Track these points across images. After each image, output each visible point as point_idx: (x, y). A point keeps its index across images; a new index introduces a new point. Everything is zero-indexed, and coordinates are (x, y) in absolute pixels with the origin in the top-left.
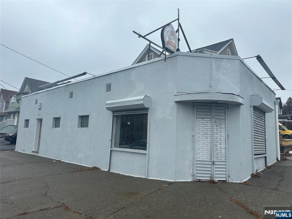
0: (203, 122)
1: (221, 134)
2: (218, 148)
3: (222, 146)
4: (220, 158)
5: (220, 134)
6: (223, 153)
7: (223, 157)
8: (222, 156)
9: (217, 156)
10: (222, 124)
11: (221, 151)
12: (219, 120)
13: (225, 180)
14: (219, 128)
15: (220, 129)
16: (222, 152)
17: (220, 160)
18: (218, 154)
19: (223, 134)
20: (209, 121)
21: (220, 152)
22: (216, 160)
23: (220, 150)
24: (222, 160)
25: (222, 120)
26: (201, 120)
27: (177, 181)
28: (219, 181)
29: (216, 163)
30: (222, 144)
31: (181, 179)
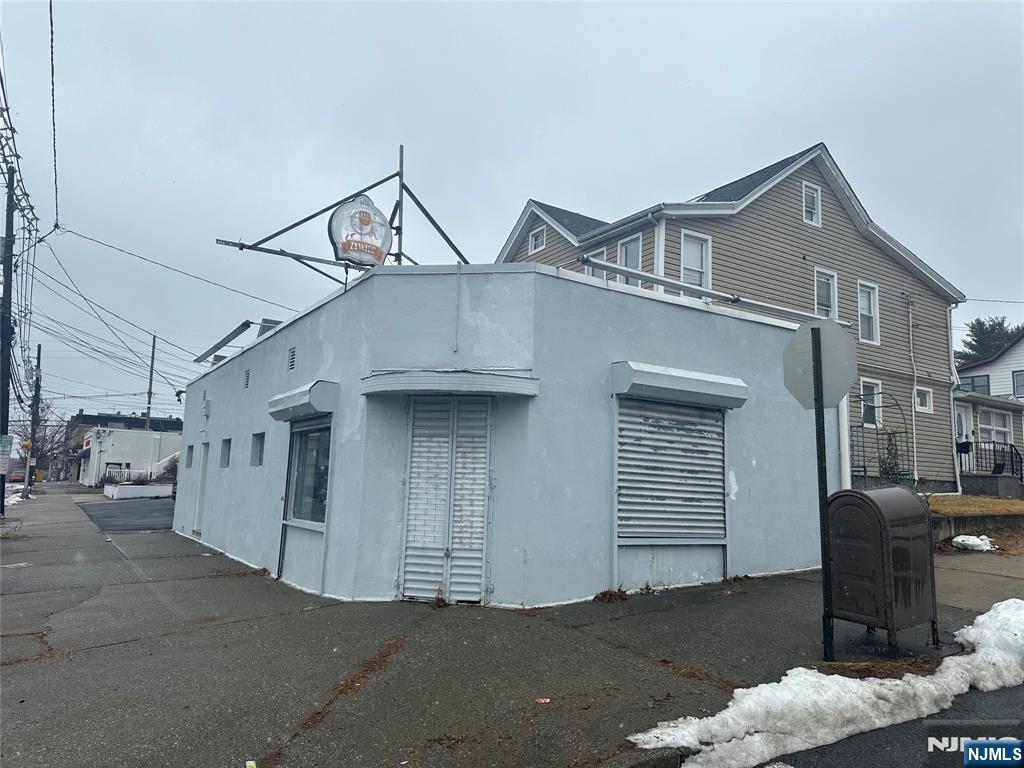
0: (430, 447)
1: (474, 477)
2: (464, 513)
3: (475, 508)
4: (468, 541)
5: (472, 476)
6: (477, 527)
7: (476, 538)
8: (474, 536)
9: (460, 535)
10: (478, 450)
11: (472, 522)
12: (471, 440)
13: (477, 599)
14: (469, 460)
15: (473, 463)
16: (475, 525)
17: (468, 547)
18: (464, 529)
19: (481, 476)
20: (445, 442)
21: (469, 524)
22: (456, 546)
23: (470, 519)
24: (474, 547)
25: (476, 440)
26: (426, 441)
27: (357, 599)
28: (459, 601)
29: (455, 554)
30: (476, 503)
31: (369, 595)
